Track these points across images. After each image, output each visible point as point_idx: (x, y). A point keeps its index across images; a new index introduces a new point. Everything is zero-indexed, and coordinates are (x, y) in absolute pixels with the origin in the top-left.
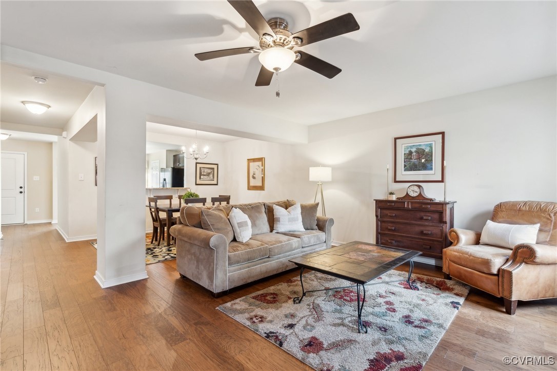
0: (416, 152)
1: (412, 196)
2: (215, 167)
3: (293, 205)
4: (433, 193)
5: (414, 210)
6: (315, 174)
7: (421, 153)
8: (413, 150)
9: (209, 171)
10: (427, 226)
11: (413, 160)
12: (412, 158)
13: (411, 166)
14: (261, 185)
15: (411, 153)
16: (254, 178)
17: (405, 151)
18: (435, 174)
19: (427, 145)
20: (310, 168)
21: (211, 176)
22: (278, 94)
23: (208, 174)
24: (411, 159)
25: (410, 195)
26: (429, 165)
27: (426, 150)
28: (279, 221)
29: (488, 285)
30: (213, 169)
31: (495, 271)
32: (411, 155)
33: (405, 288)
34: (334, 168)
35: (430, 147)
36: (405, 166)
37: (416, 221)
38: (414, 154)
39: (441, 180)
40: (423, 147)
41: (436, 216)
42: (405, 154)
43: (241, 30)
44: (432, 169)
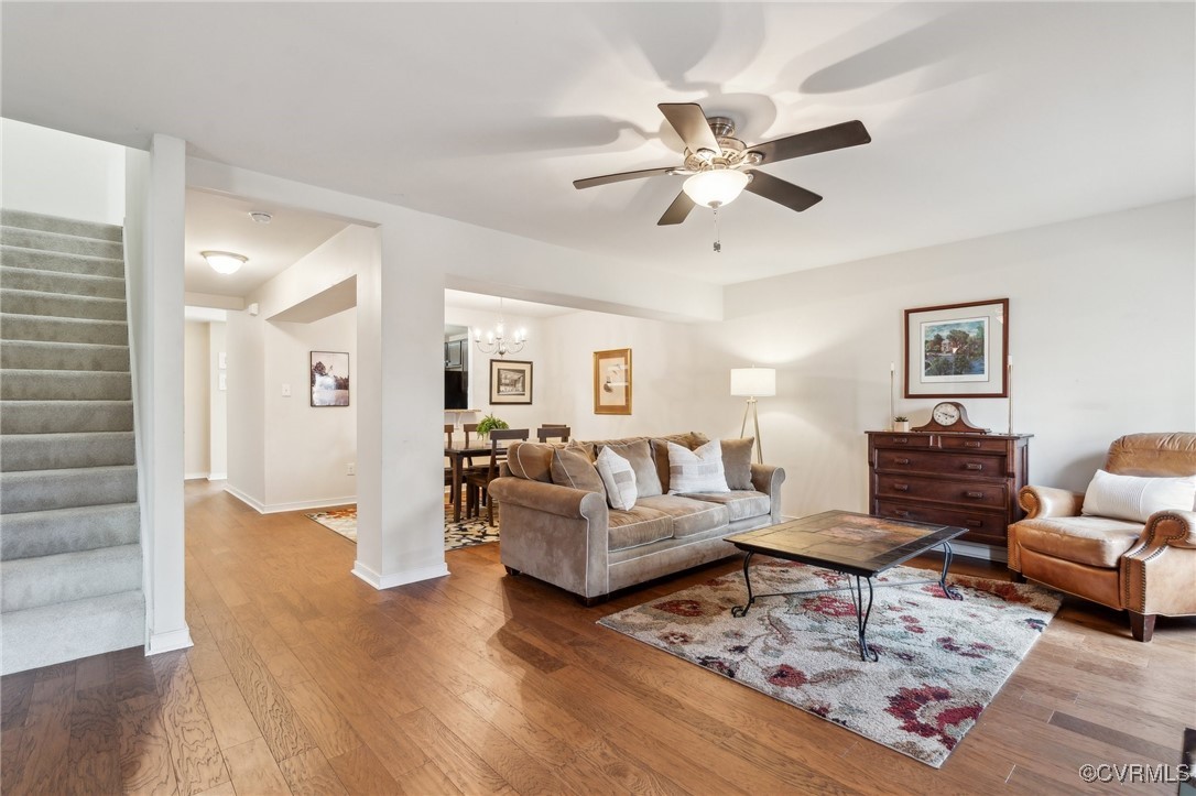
0: (949, 337)
1: (944, 424)
2: (526, 367)
3: (703, 443)
4: (986, 418)
5: (946, 451)
6: (742, 382)
7: (958, 338)
8: (945, 334)
9: (516, 376)
10: (974, 482)
11: (944, 354)
12: (943, 349)
13: (938, 367)
14: (624, 404)
15: (939, 340)
16: (608, 389)
17: (926, 336)
18: (989, 380)
19: (972, 324)
20: (732, 371)
21: (519, 385)
22: (717, 247)
23: (514, 383)
24: (940, 351)
25: (939, 422)
26: (976, 364)
27: (971, 335)
28: (681, 473)
29: (1099, 589)
30: (523, 372)
31: (1112, 562)
32: (940, 344)
33: (935, 596)
34: (781, 371)
35: (978, 328)
36: (927, 365)
37: (952, 472)
38: (947, 341)
39: (1001, 392)
40: (965, 329)
41: (993, 463)
42: (926, 342)
43: (647, 136)
44: (982, 371)
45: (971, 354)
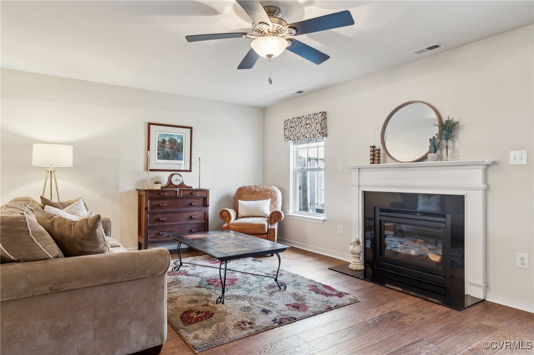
0: (169, 141)
1: (175, 184)
4: (191, 181)
5: (186, 197)
7: (173, 142)
8: (167, 139)
10: (194, 211)
11: (166, 149)
12: (166, 146)
13: (164, 156)
15: (164, 141)
17: (159, 139)
18: (183, 164)
19: (178, 136)
20: (35, 145)
24: (164, 147)
25: (174, 183)
26: (179, 155)
27: (178, 141)
32: (165, 144)
35: (181, 138)
36: (159, 154)
37: (184, 208)
38: (167, 143)
39: (189, 169)
40: (175, 138)
41: (201, 201)
42: (158, 142)
44: (182, 159)
45: (178, 151)
